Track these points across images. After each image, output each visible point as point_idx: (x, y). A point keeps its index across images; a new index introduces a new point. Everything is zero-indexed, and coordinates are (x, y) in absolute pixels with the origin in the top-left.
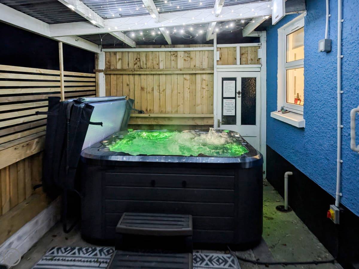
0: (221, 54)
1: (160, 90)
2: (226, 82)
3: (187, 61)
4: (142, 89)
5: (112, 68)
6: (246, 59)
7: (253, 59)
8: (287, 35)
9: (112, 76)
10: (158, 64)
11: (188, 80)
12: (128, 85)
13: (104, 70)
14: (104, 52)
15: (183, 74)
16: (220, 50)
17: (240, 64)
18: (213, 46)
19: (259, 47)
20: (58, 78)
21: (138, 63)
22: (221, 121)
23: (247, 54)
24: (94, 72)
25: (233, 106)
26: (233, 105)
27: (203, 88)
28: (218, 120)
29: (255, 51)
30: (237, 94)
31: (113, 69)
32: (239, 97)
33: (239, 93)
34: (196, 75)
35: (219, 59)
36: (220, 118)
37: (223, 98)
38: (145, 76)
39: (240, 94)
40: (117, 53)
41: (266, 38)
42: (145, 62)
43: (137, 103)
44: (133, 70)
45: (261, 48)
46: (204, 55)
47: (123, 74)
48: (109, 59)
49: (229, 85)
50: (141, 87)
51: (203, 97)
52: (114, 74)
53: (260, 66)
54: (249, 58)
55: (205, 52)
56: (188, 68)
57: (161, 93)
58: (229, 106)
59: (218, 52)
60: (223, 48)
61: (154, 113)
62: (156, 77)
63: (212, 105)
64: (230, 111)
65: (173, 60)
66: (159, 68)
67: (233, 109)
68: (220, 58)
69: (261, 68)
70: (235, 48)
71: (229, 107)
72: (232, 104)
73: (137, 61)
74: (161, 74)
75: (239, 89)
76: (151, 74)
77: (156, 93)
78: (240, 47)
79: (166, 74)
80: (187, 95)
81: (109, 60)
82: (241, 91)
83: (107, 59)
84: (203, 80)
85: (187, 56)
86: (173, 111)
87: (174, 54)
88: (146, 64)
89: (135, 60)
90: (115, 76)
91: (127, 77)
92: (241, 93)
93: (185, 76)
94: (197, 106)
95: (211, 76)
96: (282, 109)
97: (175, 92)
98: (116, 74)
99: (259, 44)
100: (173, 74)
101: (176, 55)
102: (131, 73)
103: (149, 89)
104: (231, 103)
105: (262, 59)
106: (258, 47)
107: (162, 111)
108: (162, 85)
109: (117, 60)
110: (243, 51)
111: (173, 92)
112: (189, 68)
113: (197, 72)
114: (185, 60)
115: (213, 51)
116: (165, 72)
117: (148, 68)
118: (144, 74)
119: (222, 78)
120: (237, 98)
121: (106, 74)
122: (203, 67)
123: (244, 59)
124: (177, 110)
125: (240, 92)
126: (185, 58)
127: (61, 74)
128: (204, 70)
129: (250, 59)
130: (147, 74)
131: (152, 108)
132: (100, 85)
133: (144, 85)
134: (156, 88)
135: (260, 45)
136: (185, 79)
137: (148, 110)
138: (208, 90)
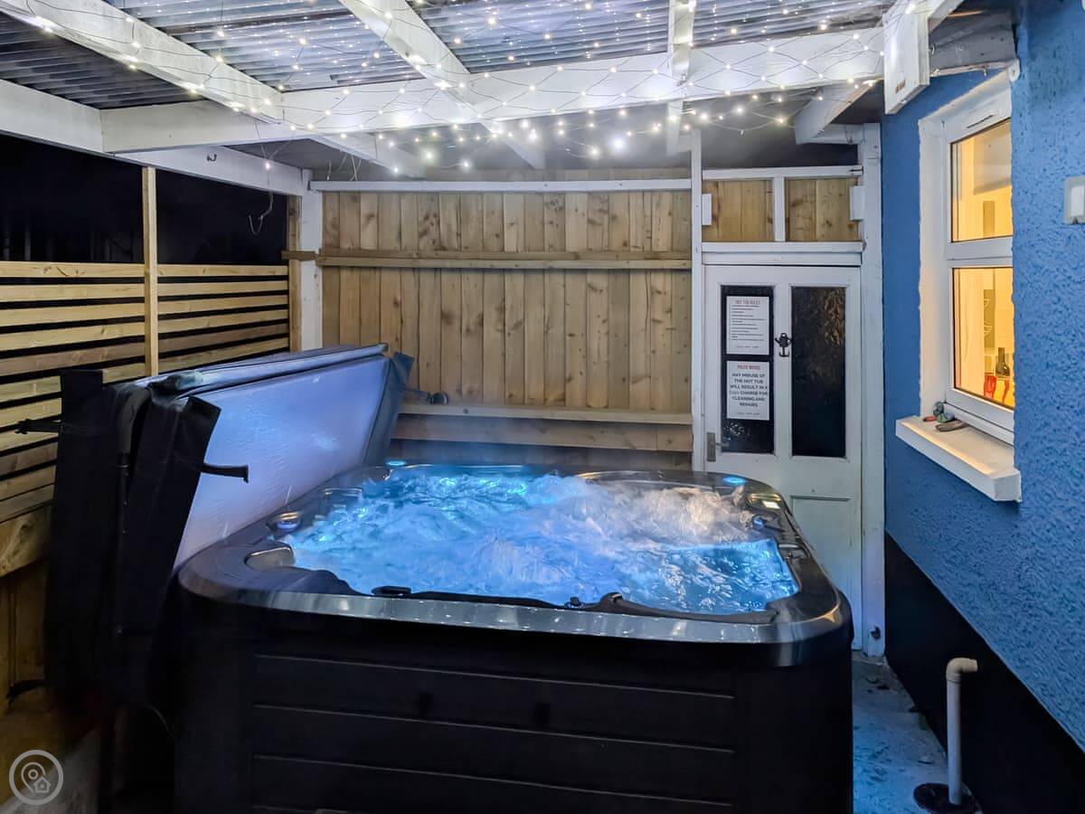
0: (717, 205)
1: (504, 325)
2: (737, 302)
3: (600, 225)
4: (446, 317)
5: (345, 245)
6: (808, 221)
7: (834, 221)
8: (952, 144)
9: (345, 274)
10: (500, 236)
11: (601, 291)
12: (396, 304)
13: (317, 252)
14: (319, 191)
15: (584, 271)
16: (713, 188)
17: (788, 239)
18: (690, 177)
19: (856, 181)
20: (136, 290)
21: (433, 229)
22: (718, 439)
23: (811, 203)
24: (283, 258)
25: (761, 387)
26: (761, 382)
27: (656, 321)
28: (708, 434)
29: (840, 195)
30: (776, 345)
31: (349, 249)
32: (784, 356)
33: (783, 342)
34: (629, 274)
35: (708, 222)
36: (716, 428)
37: (726, 358)
38: (455, 277)
39: (787, 345)
40: (362, 196)
41: (879, 150)
42: (454, 228)
43: (428, 365)
44: (415, 256)
45: (862, 185)
46: (658, 205)
47: (380, 268)
48: (337, 216)
49: (746, 313)
50: (442, 313)
51: (654, 352)
52: (352, 268)
53: (858, 247)
54: (820, 219)
55: (660, 197)
56: (602, 251)
57: (509, 334)
58: (749, 387)
59: (708, 197)
60: (724, 181)
61: (482, 402)
62: (492, 280)
63: (686, 380)
64: (753, 405)
65: (551, 223)
66: (503, 250)
67: (761, 396)
68: (715, 218)
69: (861, 253)
70: (768, 182)
71: (747, 390)
72: (759, 379)
73: (428, 223)
74: (510, 270)
75: (784, 326)
76: (476, 270)
77: (491, 333)
78: (788, 181)
79: (525, 271)
80: (598, 343)
81: (335, 218)
82: (789, 336)
83: (330, 218)
84: (653, 292)
85: (597, 208)
86: (551, 398)
87: (552, 203)
88: (459, 235)
89: (421, 219)
90: (356, 274)
91: (395, 276)
92: (792, 340)
93: (590, 278)
94: (633, 383)
95: (684, 279)
96: (939, 411)
97: (557, 331)
98: (360, 268)
99: (853, 171)
100: (551, 270)
101: (561, 204)
102: (407, 263)
103: (469, 320)
104: (756, 376)
105: (865, 221)
106: (853, 181)
107: (511, 396)
108: (512, 307)
109: (363, 220)
110: (797, 194)
111: (550, 332)
112: (607, 251)
113: (633, 265)
114: (591, 222)
115: (690, 191)
116: (522, 265)
117: (466, 248)
118: (453, 270)
119: (723, 288)
120: (777, 358)
121: (325, 268)
122: (655, 249)
123: (800, 223)
124: (564, 394)
125: (786, 338)
126: (591, 216)
127: (147, 275)
128: (656, 256)
129: (822, 221)
130: (460, 270)
131: (476, 386)
132: (303, 303)
133: (452, 304)
134: (491, 316)
135: (856, 173)
136: (592, 288)
137: (464, 391)
138: (672, 329)
